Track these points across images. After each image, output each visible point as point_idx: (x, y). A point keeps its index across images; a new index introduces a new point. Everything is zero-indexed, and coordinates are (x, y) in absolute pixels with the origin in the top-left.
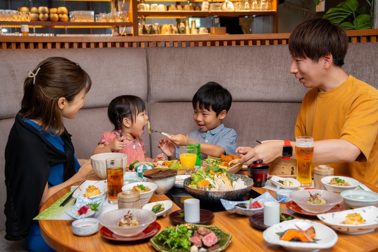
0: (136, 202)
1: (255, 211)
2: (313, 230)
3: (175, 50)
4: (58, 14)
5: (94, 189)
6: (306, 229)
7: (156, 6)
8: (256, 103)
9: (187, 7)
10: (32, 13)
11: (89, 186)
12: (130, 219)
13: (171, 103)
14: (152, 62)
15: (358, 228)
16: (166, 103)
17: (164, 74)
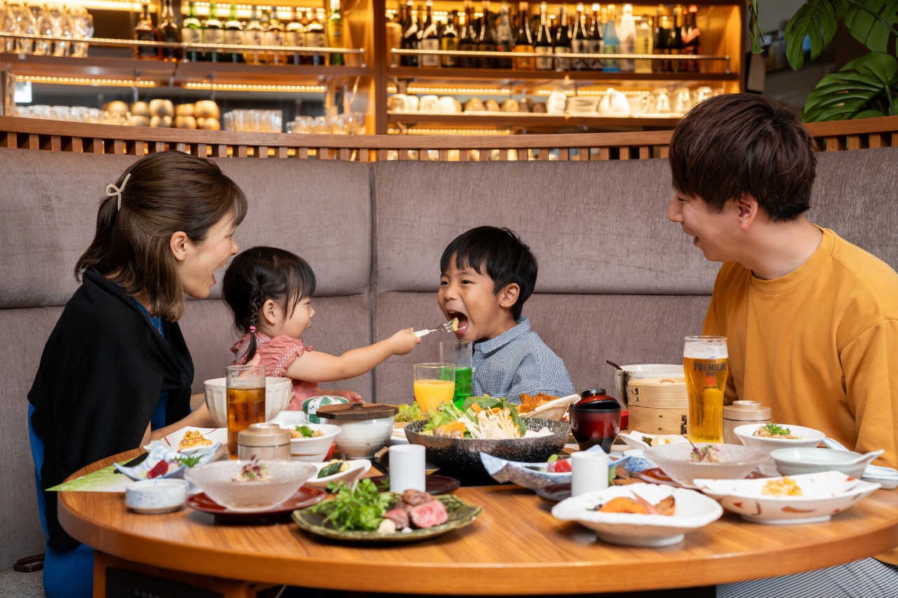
0: (280, 448)
1: (558, 478)
2: (671, 502)
3: (439, 168)
4: (196, 117)
5: (198, 440)
6: (658, 501)
7: (433, 101)
8: (635, 297)
9: (512, 105)
10: (133, 114)
11: (187, 433)
12: (255, 474)
13: (428, 294)
14: (382, 194)
15: (783, 506)
16: (416, 294)
17: (409, 223)
